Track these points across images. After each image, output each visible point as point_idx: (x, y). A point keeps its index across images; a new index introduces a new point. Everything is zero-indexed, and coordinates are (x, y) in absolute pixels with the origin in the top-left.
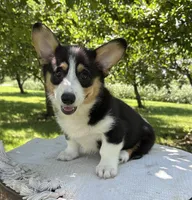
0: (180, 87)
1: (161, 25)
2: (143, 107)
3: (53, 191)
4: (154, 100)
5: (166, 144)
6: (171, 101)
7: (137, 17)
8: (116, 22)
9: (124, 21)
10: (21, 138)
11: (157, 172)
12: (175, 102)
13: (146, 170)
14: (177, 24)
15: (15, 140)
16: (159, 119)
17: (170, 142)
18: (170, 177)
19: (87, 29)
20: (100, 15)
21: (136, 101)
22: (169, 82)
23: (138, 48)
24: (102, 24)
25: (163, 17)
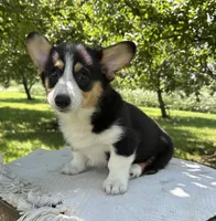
0: (212, 94)
1: (190, 21)
2: (168, 117)
3: (54, 206)
4: (181, 109)
5: (192, 160)
6: (200, 111)
7: (162, 11)
8: (137, 17)
9: (146, 16)
10: (27, 150)
11: (173, 188)
12: (206, 111)
13: (160, 187)
14: (209, 20)
15: (20, 152)
16: (187, 132)
17: (197, 157)
18: (187, 195)
19: (104, 25)
20: (119, 9)
21: (160, 110)
22: (199, 88)
23: (164, 48)
24: (121, 20)
25: (193, 12)
